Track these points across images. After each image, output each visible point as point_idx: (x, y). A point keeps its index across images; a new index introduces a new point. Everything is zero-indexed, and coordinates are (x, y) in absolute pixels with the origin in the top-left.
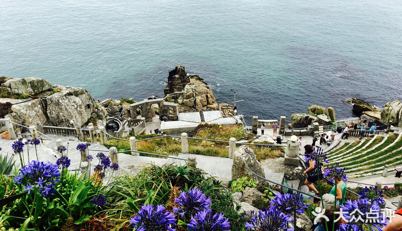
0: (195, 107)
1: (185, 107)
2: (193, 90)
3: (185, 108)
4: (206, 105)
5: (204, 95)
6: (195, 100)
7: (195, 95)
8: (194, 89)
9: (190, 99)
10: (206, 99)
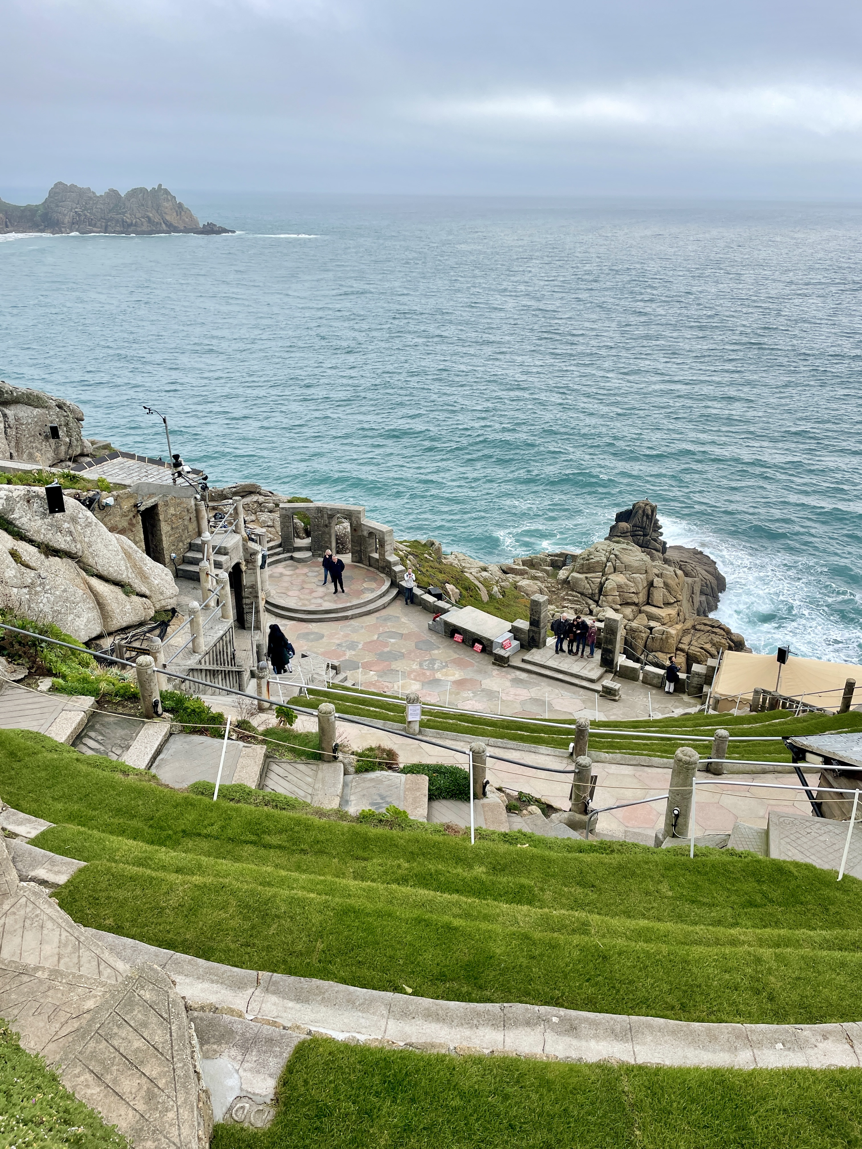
2: (612, 556)
4: (636, 605)
5: (641, 577)
6: (605, 583)
7: (609, 569)
9: (588, 575)
10: (643, 589)
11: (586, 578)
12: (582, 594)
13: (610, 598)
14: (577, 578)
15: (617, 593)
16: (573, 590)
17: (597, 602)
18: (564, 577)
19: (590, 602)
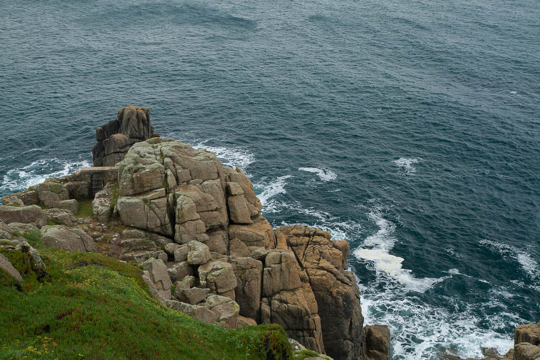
0: (174, 231)
1: (125, 231)
2: (167, 160)
3: (121, 236)
4: (221, 227)
5: (215, 184)
6: (175, 203)
7: (171, 181)
8: (171, 157)
9: (149, 196)
10: (222, 201)
11: (145, 201)
12: (146, 230)
13: (190, 226)
14: (130, 205)
15: (198, 216)
16: (129, 227)
17: (172, 238)
18: (105, 209)
19: (162, 240)
